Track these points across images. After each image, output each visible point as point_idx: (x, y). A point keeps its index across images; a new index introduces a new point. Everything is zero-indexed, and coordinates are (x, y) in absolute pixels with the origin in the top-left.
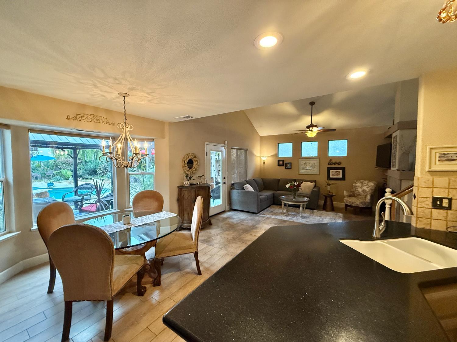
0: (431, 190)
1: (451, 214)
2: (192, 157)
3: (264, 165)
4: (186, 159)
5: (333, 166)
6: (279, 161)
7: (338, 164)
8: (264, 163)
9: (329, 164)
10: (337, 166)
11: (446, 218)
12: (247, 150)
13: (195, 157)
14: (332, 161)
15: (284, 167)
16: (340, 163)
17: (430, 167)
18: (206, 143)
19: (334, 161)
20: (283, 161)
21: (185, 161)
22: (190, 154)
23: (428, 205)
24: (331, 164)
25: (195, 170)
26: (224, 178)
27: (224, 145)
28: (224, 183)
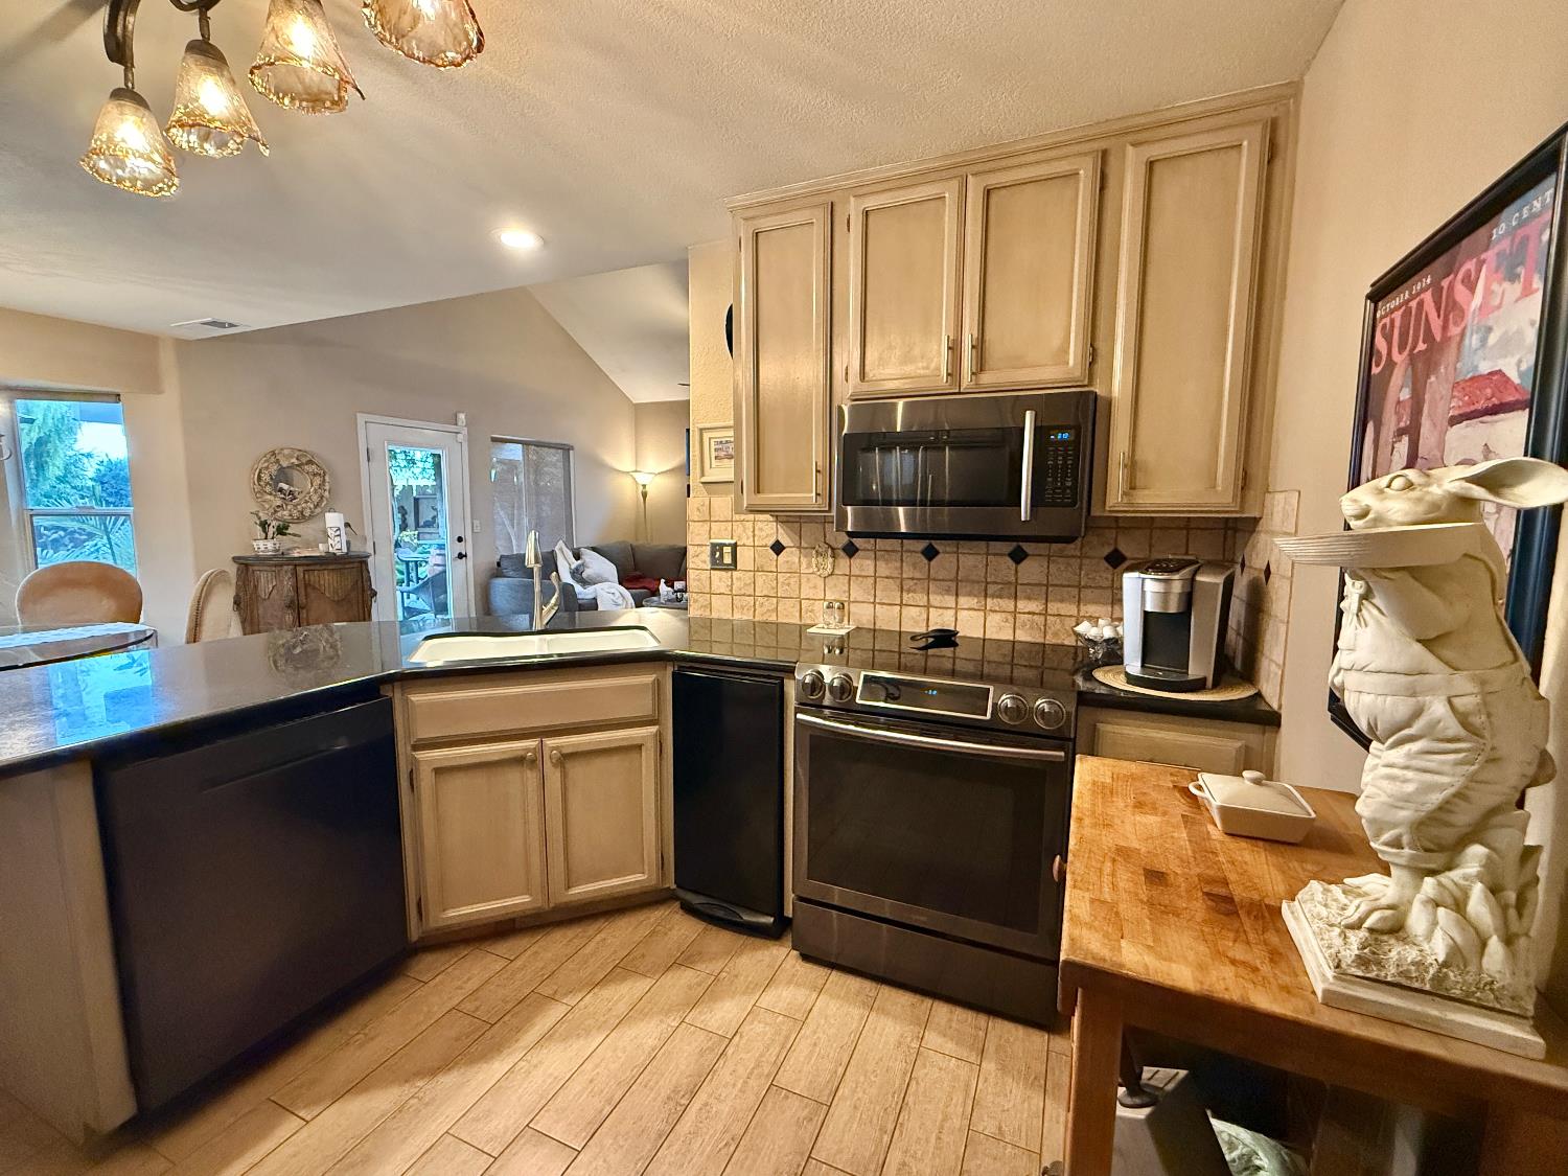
0: (706, 526)
1: (739, 579)
2: (294, 460)
3: (644, 502)
4: (267, 468)
8: (645, 495)
11: (731, 591)
12: (572, 448)
13: (310, 462)
17: (703, 475)
18: (361, 418)
21: (260, 472)
22: (287, 452)
23: (705, 562)
25: (312, 506)
26: (460, 539)
27: (452, 428)
28: (461, 556)
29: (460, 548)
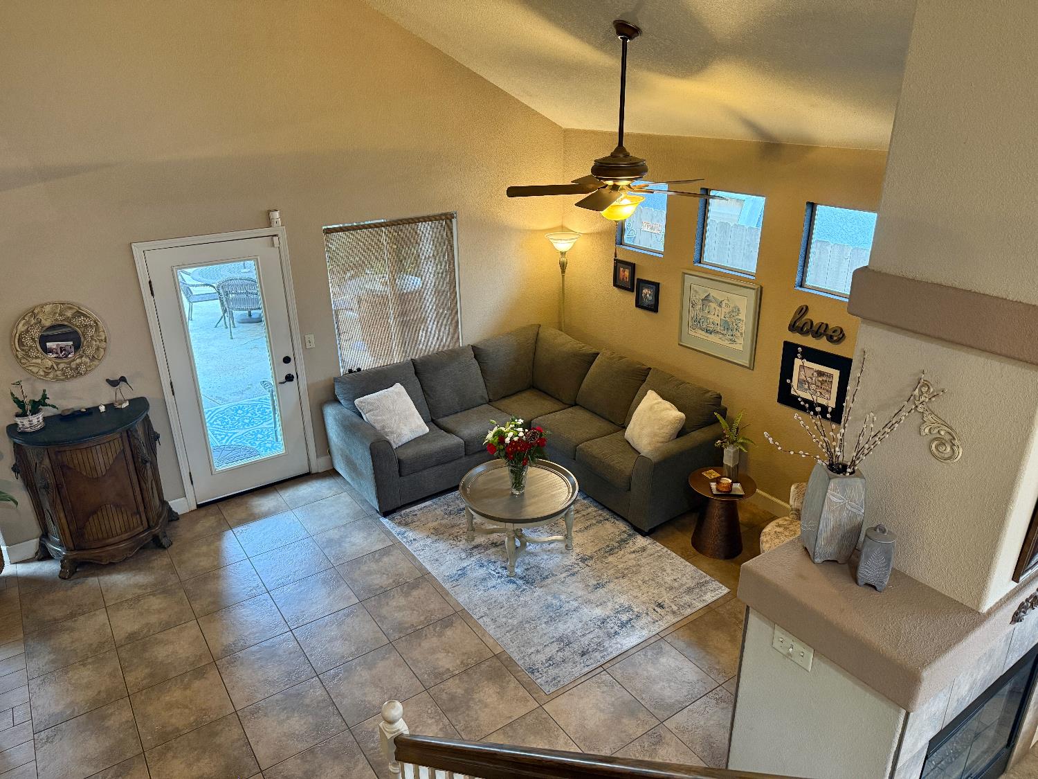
2: (60, 316)
3: (563, 276)
4: (27, 332)
5: (810, 342)
6: (618, 263)
7: (830, 339)
8: (563, 266)
9: (792, 328)
10: (822, 345)
12: (455, 216)
13: (80, 314)
14: (807, 317)
15: (631, 297)
16: (838, 336)
18: (137, 249)
19: (816, 317)
20: (632, 267)
21: (20, 337)
22: (48, 309)
24: (801, 331)
25: (87, 360)
26: (287, 360)
27: (267, 231)
28: (289, 378)
29: (289, 369)
